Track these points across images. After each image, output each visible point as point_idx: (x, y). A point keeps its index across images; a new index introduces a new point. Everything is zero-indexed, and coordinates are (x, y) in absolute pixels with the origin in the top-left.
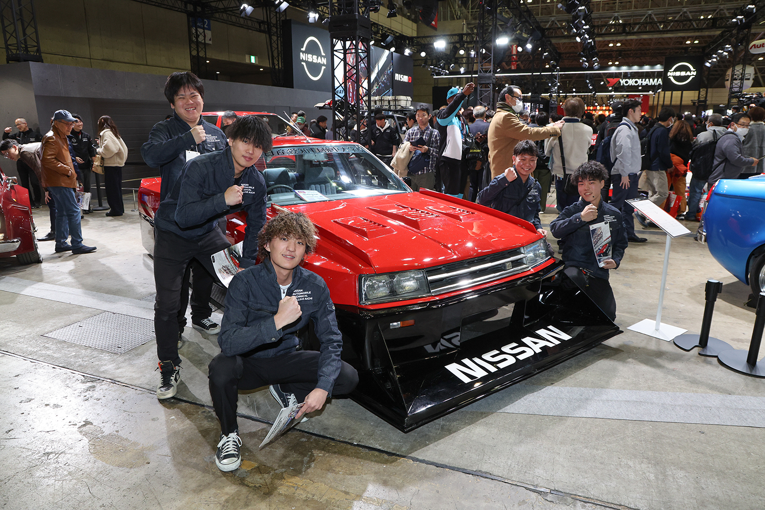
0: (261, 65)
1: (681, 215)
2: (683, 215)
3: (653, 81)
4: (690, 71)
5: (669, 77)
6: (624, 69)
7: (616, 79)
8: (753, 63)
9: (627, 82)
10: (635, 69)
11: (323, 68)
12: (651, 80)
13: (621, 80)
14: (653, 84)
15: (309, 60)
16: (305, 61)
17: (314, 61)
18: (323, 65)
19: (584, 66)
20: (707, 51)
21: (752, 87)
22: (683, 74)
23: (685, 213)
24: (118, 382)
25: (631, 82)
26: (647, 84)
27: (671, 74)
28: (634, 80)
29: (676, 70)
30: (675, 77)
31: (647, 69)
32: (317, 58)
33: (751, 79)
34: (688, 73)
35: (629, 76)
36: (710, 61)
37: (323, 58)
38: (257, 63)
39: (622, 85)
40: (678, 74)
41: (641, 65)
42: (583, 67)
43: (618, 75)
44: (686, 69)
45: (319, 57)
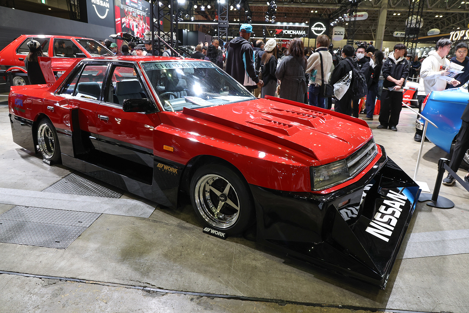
0: (50, 5)
1: (362, 111)
2: (363, 111)
3: (301, 32)
4: (323, 28)
5: (312, 30)
6: (285, 24)
7: (281, 30)
8: (343, 26)
9: (286, 32)
10: (291, 24)
11: (107, 10)
12: (300, 31)
13: (283, 30)
14: (301, 34)
15: (98, 4)
16: (95, 4)
17: (101, 5)
18: (107, 8)
19: (266, 20)
20: (331, 16)
21: (344, 39)
22: (319, 29)
23: (364, 110)
24: (83, 280)
25: (289, 32)
26: (297, 34)
27: (313, 29)
28: (291, 31)
29: (315, 27)
30: (315, 31)
31: (297, 25)
32: (103, 3)
33: (343, 35)
34: (322, 29)
35: (288, 28)
36: (333, 23)
37: (107, 3)
38: (47, 4)
39: (284, 33)
40: (317, 29)
41: (294, 22)
42: (266, 22)
43: (282, 28)
44: (321, 26)
45: (104, 2)
